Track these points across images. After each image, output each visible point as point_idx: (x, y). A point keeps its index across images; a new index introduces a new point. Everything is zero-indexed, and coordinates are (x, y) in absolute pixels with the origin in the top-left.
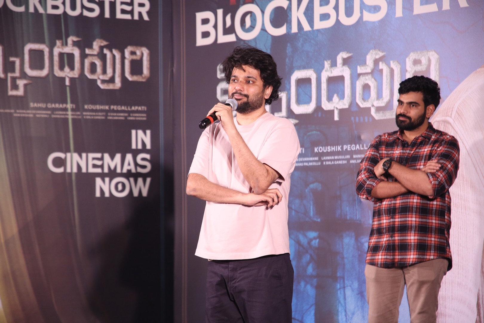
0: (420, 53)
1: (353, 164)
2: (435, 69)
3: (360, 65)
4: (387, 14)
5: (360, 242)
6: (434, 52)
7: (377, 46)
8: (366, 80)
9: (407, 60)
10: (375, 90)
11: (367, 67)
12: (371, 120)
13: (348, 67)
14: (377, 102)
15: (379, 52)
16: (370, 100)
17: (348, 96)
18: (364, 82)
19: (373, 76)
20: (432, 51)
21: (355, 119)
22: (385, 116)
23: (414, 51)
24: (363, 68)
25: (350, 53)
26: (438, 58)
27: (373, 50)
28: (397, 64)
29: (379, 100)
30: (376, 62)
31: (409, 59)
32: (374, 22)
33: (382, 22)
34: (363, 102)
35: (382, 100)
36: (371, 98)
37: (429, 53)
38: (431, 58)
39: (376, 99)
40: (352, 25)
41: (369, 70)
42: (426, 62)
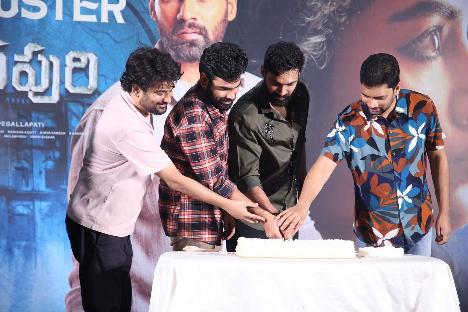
0: (79, 53)
1: (7, 138)
2: (94, 68)
3: (17, 54)
4: (47, 16)
5: (12, 206)
6: (92, 54)
7: (36, 41)
8: (24, 67)
9: (67, 56)
10: (33, 78)
11: (24, 57)
12: (28, 102)
13: (4, 54)
14: (35, 87)
15: (38, 46)
16: (27, 85)
17: (3, 79)
18: (21, 69)
19: (31, 65)
21: (10, 100)
22: (43, 100)
23: (74, 50)
24: (20, 57)
25: (6, 42)
26: (97, 60)
27: (32, 43)
28: (57, 59)
29: (37, 86)
30: (35, 54)
31: (69, 56)
32: (33, 20)
33: (42, 21)
34: (19, 86)
35: (41, 86)
36: (28, 83)
37: (88, 54)
38: (90, 59)
39: (34, 85)
40: (10, 19)
41: (27, 60)
42: (85, 61)
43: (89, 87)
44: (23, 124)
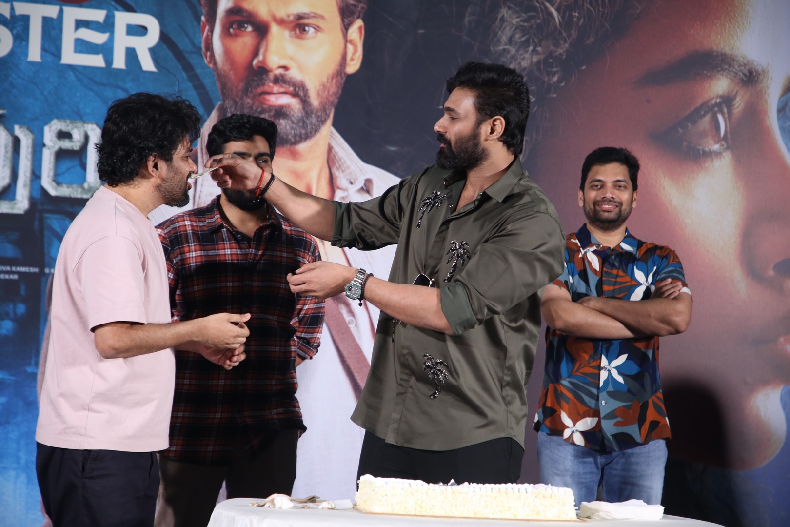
0: (70, 124)
6: (93, 126)
9: (46, 129)
20: (92, 124)
23: (60, 117)
28: (27, 132)
31: (50, 128)
33: (2, 62)
37: (86, 125)
38: (90, 133)
42: (81, 138)
43: (86, 186)
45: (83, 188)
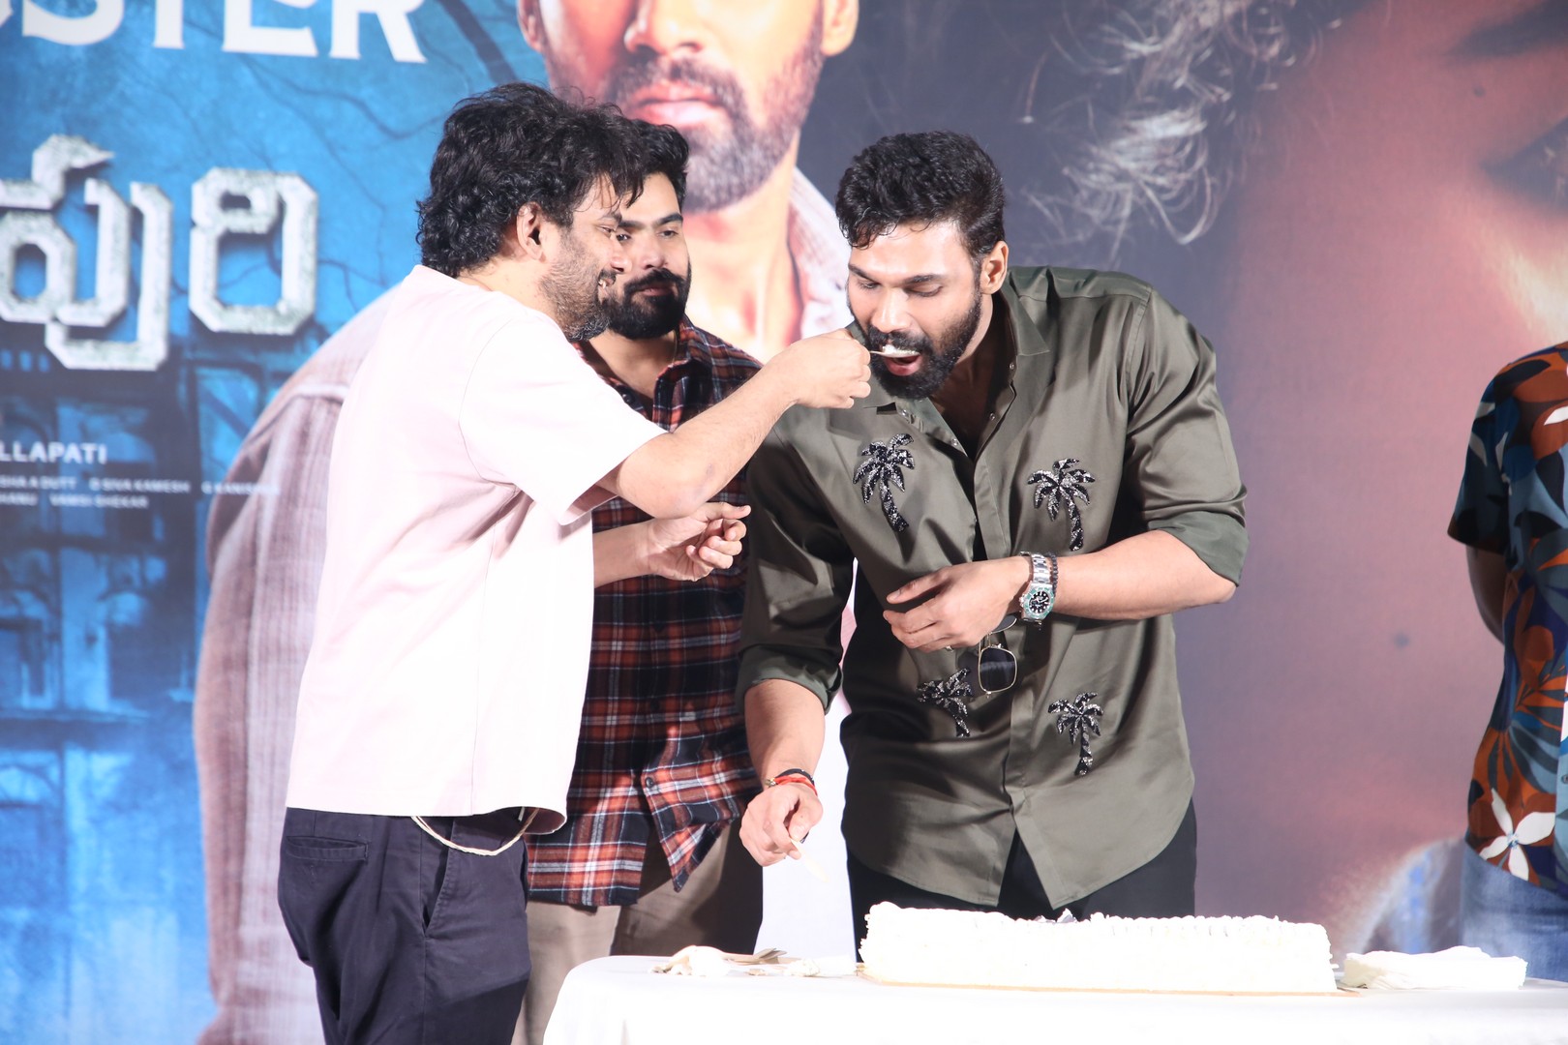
0: (246, 177)
2: (303, 235)
4: (122, 31)
6: (297, 181)
7: (80, 127)
8: (30, 231)
9: (197, 189)
10: (67, 270)
11: (33, 189)
12: (45, 364)
14: (74, 308)
15: (86, 148)
16: (43, 299)
18: (19, 238)
19: (58, 222)
20: (292, 175)
23: (225, 164)
24: (14, 189)
26: (313, 203)
27: (63, 137)
28: (158, 198)
29: (82, 303)
30: (74, 178)
31: (205, 186)
32: (67, 48)
34: (14, 302)
35: (95, 304)
36: (46, 293)
37: (279, 179)
38: (289, 198)
39: (67, 299)
41: (44, 201)
42: (268, 207)
43: (282, 307)
44: (26, 451)
45: (277, 313)
